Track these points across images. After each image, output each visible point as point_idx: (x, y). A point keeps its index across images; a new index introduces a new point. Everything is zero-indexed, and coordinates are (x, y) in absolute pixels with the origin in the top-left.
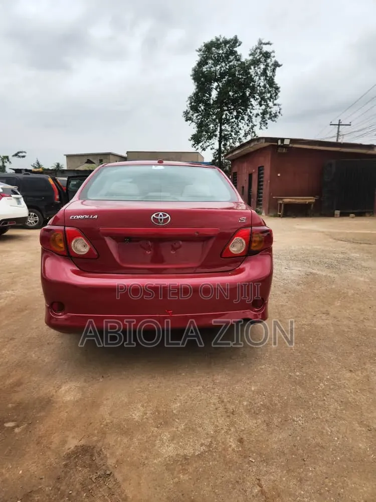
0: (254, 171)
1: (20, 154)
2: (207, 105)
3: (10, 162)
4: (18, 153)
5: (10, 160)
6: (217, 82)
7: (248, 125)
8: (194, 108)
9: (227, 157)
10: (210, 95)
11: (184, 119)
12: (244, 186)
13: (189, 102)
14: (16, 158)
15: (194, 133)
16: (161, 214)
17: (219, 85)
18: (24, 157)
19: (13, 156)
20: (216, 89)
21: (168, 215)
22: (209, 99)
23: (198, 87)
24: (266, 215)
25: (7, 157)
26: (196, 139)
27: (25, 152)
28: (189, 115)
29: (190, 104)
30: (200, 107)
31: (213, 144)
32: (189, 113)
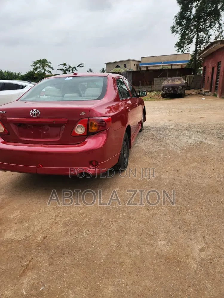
0: (215, 65)
1: (81, 65)
2: (189, 20)
3: (77, 70)
4: (80, 64)
5: (77, 69)
6: (196, 2)
7: (218, 31)
8: (179, 24)
9: (200, 56)
10: (191, 12)
11: (171, 32)
12: (209, 76)
13: (175, 19)
14: (79, 67)
15: (178, 42)
16: (35, 110)
17: (197, 4)
18: (83, 66)
19: (78, 66)
20: (195, 7)
21: (38, 111)
22: (190, 16)
23: (182, 8)
24: (219, 97)
25: (75, 68)
26: (180, 45)
27: (83, 64)
28: (175, 29)
29: (176, 21)
30: (184, 22)
31: (190, 48)
32: (174, 28)
